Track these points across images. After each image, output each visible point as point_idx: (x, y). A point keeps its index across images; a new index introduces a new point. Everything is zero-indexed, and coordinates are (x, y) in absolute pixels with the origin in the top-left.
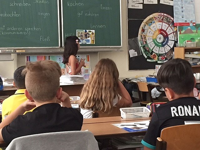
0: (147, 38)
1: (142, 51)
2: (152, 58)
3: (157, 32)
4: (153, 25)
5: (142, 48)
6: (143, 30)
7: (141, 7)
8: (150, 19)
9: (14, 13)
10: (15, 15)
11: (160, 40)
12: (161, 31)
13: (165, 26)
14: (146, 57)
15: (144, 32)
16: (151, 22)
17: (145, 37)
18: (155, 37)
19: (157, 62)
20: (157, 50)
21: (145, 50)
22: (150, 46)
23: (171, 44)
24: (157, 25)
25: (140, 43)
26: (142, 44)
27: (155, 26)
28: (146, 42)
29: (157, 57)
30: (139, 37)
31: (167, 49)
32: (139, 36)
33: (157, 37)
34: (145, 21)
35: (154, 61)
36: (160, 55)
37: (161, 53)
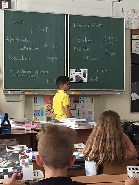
9: (24, 57)
10: (24, 58)
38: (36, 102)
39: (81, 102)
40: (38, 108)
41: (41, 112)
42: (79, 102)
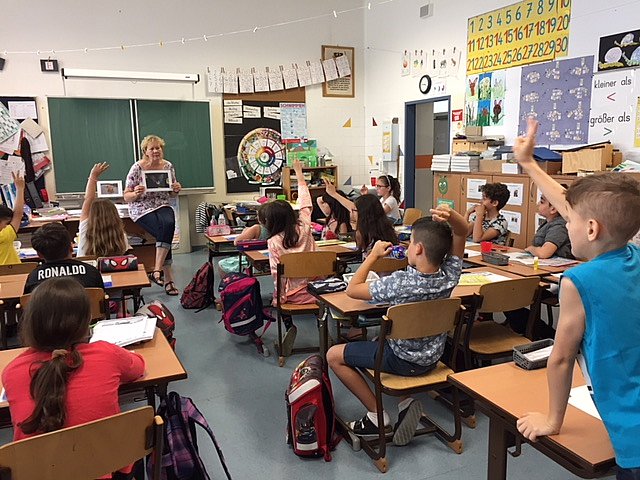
0: (249, 157)
1: (243, 171)
2: (255, 179)
3: (261, 150)
4: (256, 142)
5: (242, 168)
6: (244, 148)
7: (240, 121)
8: (252, 136)
11: (264, 159)
12: (266, 149)
13: (270, 143)
14: (248, 178)
15: (244, 150)
16: (253, 139)
17: (247, 156)
18: (258, 156)
19: (261, 183)
20: (261, 171)
21: (247, 172)
22: (252, 166)
23: (278, 163)
24: (261, 142)
25: (240, 163)
26: (242, 164)
27: (259, 143)
28: (248, 162)
29: (261, 178)
30: (239, 156)
31: (274, 169)
33: (261, 156)
34: (246, 137)
35: (258, 183)
36: (265, 176)
37: (265, 173)
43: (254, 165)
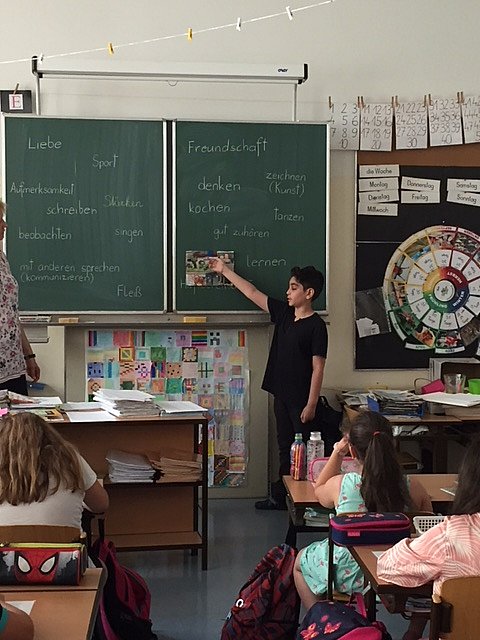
0: (408, 290)
1: (394, 321)
2: (420, 340)
3: (438, 275)
4: (427, 256)
5: (392, 313)
6: (398, 271)
7: (393, 211)
8: (418, 243)
9: (55, 231)
10: (56, 234)
11: (443, 295)
12: (449, 273)
13: (459, 260)
14: (403, 337)
15: (399, 274)
16: (419, 249)
17: (403, 288)
18: (430, 288)
19: (434, 350)
20: (433, 321)
21: (402, 322)
22: (414, 310)
23: (475, 304)
24: (438, 257)
25: (387, 302)
26: (392, 306)
27: (433, 259)
28: (405, 300)
29: (434, 338)
30: (386, 288)
31: (464, 317)
32: (386, 284)
33: (436, 288)
34: (404, 246)
35: (427, 347)
36: (442, 333)
37: (444, 327)
38: (93, 342)
39: (212, 344)
40: (100, 358)
41: (106, 368)
42: (209, 343)
43: (418, 308)
